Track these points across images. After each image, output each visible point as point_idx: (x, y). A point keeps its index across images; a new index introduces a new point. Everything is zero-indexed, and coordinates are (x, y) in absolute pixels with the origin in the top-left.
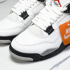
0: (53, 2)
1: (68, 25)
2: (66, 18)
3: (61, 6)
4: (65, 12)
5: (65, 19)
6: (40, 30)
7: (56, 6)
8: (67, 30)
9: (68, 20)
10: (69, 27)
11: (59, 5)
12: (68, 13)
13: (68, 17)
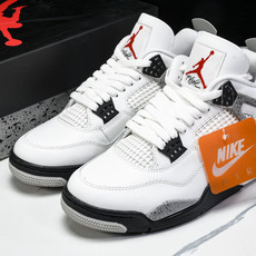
0: (185, 76)
1: (225, 137)
2: (219, 118)
3: (205, 87)
4: (216, 102)
5: (216, 121)
6: (149, 147)
7: (192, 86)
8: (220, 150)
9: (225, 125)
10: (225, 143)
11: (201, 85)
12: (225, 105)
13: (224, 116)
